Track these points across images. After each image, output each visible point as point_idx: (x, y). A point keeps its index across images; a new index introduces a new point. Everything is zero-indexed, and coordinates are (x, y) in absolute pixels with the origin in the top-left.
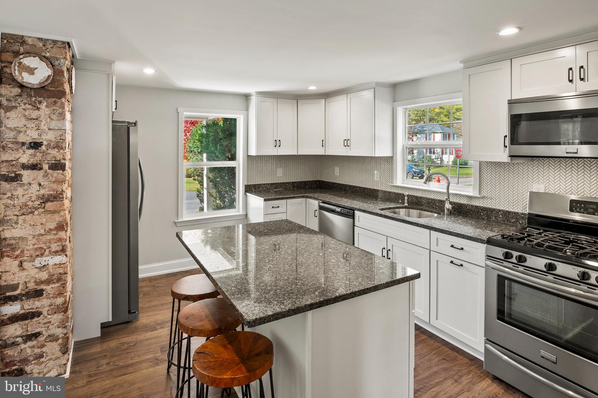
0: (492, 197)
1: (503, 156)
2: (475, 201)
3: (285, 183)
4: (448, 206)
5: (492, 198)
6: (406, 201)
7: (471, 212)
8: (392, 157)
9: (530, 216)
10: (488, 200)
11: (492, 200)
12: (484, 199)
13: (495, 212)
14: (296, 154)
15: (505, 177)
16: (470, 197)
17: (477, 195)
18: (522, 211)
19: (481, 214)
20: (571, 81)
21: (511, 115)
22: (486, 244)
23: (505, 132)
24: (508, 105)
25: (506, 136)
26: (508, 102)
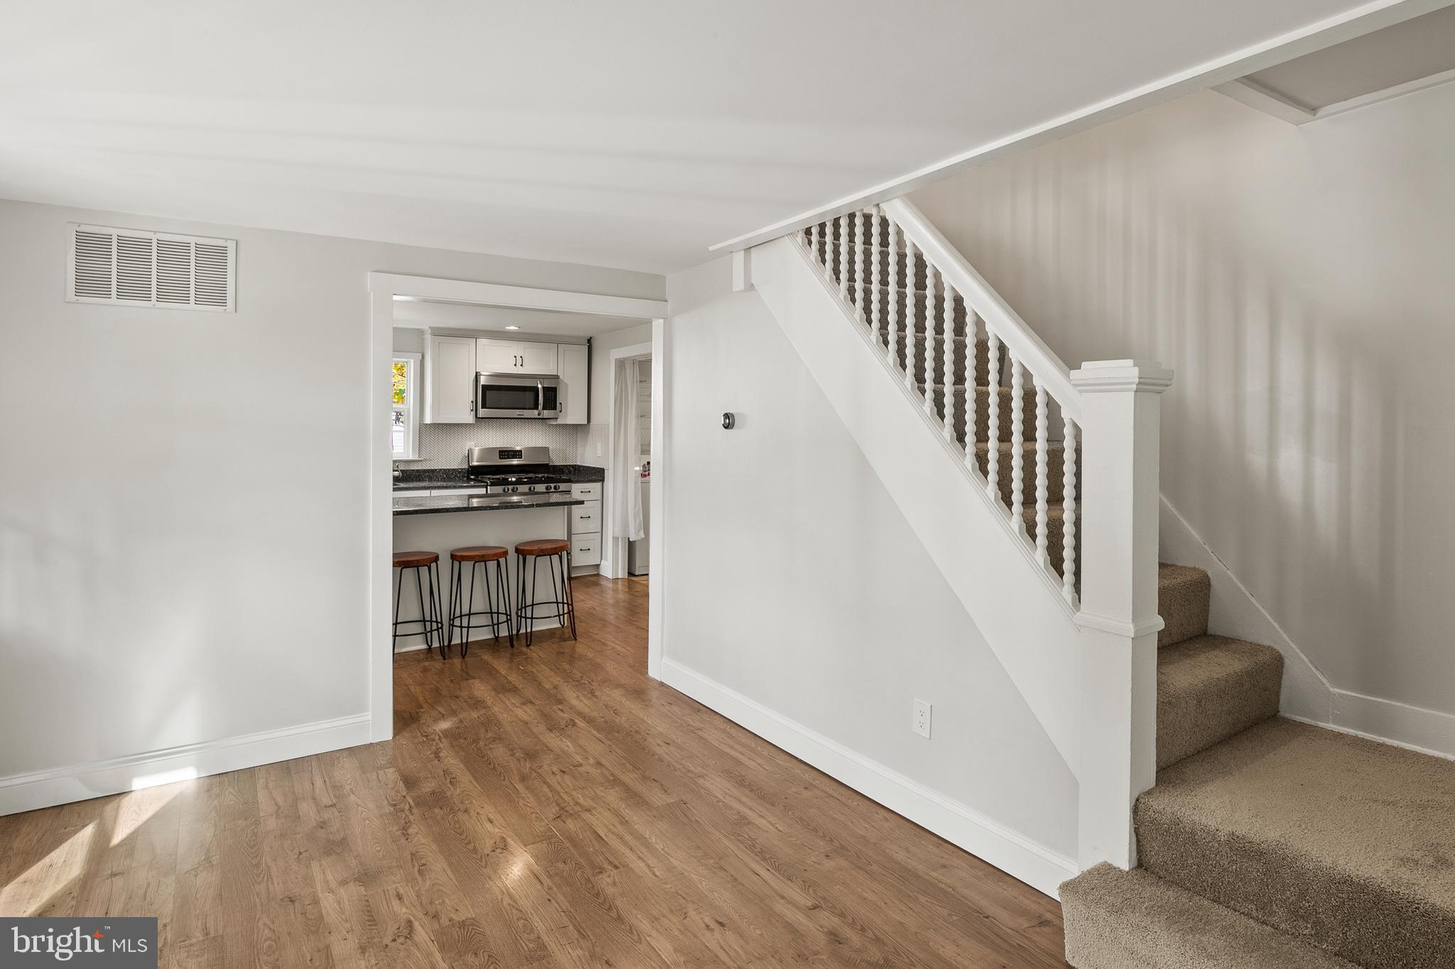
0: (430, 459)
1: (470, 419)
5: (431, 461)
7: (412, 477)
9: (470, 468)
10: (427, 463)
12: (424, 462)
13: (436, 472)
17: (418, 459)
18: (458, 466)
19: (422, 477)
20: (515, 365)
21: (482, 385)
22: (490, 486)
23: (472, 398)
24: (477, 376)
25: (472, 402)
26: (476, 373)
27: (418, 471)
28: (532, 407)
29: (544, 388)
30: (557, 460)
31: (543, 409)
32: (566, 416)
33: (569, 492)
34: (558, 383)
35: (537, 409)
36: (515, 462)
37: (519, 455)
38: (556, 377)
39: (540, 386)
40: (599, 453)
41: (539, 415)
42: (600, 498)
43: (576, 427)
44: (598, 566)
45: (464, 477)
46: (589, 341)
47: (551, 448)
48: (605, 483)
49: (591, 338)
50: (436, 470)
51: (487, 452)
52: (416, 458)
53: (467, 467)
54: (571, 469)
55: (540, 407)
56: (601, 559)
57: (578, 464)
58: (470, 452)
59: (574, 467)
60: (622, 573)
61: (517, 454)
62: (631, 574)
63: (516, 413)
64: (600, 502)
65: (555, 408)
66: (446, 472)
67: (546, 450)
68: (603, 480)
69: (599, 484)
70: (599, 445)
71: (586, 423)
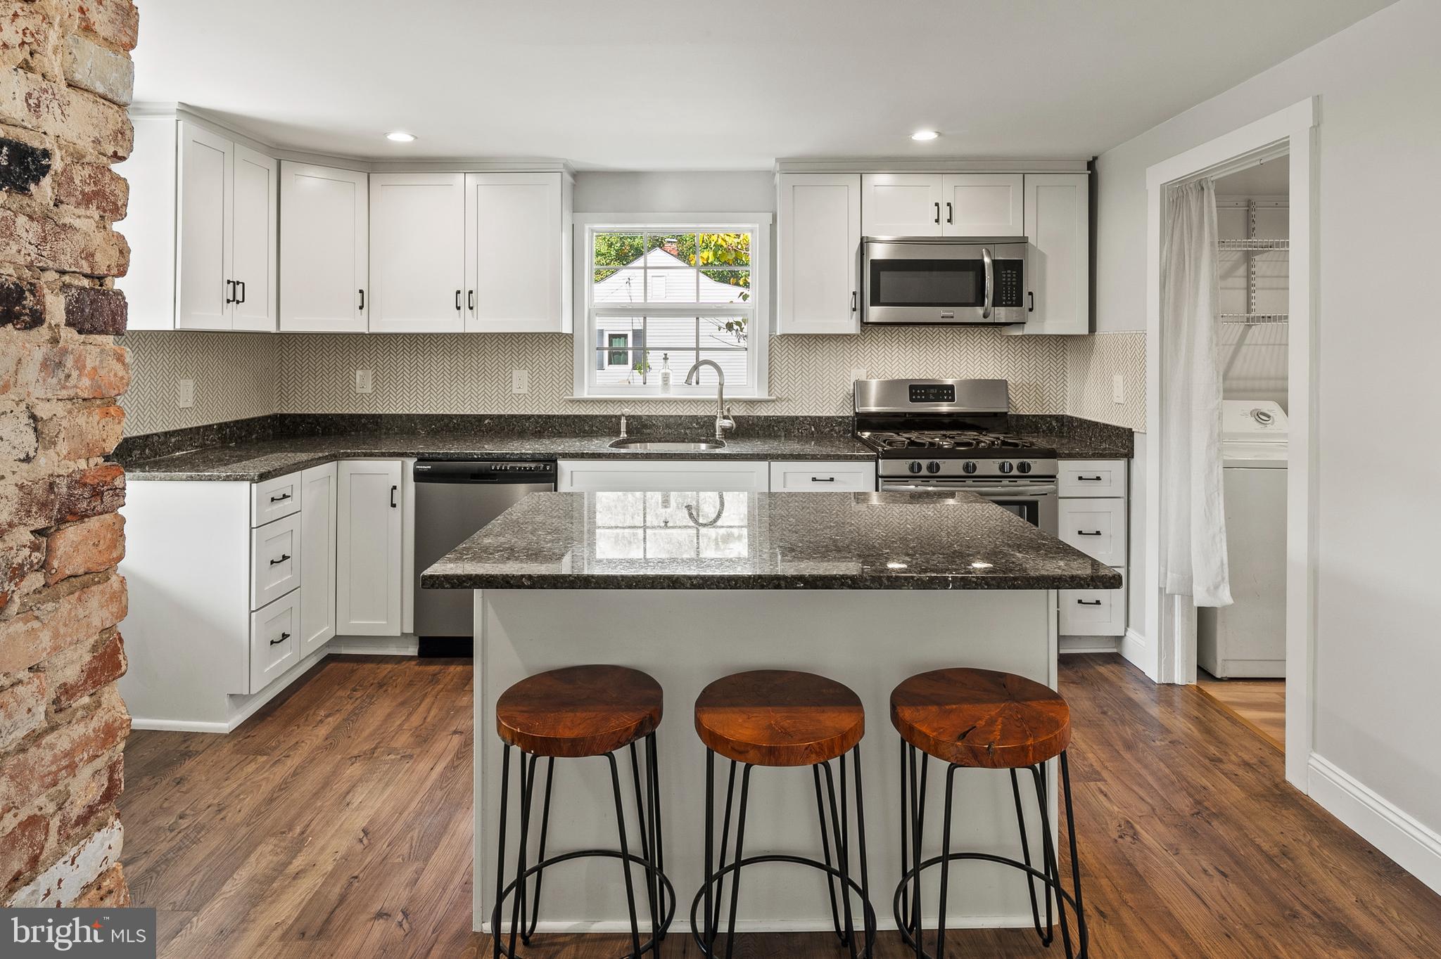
0: (789, 397)
1: (850, 325)
2: (760, 408)
3: (203, 427)
4: (721, 423)
5: (789, 399)
6: (623, 428)
7: (757, 429)
8: (572, 335)
9: (859, 417)
10: (783, 404)
11: (789, 402)
12: (777, 402)
13: (798, 421)
14: (273, 329)
15: (810, 363)
16: (751, 403)
17: (766, 397)
18: (835, 413)
19: (774, 429)
20: (937, 221)
21: (871, 260)
22: (882, 459)
23: (853, 286)
24: (864, 244)
25: (854, 293)
26: (862, 239)
27: (767, 418)
28: (972, 300)
29: (995, 263)
30: (1024, 406)
31: (994, 305)
32: (1043, 319)
33: (1051, 478)
34: (1025, 251)
35: (982, 305)
36: (944, 408)
37: (948, 394)
38: (1023, 241)
39: (987, 260)
40: (1119, 394)
41: (985, 316)
42: (1122, 492)
43: (1063, 341)
44: (1119, 640)
45: (846, 431)
46: (1091, 165)
47: (1011, 381)
48: (1136, 462)
49: (1095, 158)
50: (797, 418)
51: (891, 387)
52: (764, 395)
53: (852, 414)
54: (1054, 424)
55: (988, 301)
56: (1127, 625)
57: (1068, 414)
58: (861, 387)
59: (1060, 419)
60: (1182, 673)
61: (944, 392)
62: (1205, 673)
63: (937, 313)
64: (1121, 504)
65: (1019, 303)
66: (816, 421)
67: (999, 386)
68: (1129, 455)
69: (1120, 464)
70: (1118, 379)
71: (1086, 332)
